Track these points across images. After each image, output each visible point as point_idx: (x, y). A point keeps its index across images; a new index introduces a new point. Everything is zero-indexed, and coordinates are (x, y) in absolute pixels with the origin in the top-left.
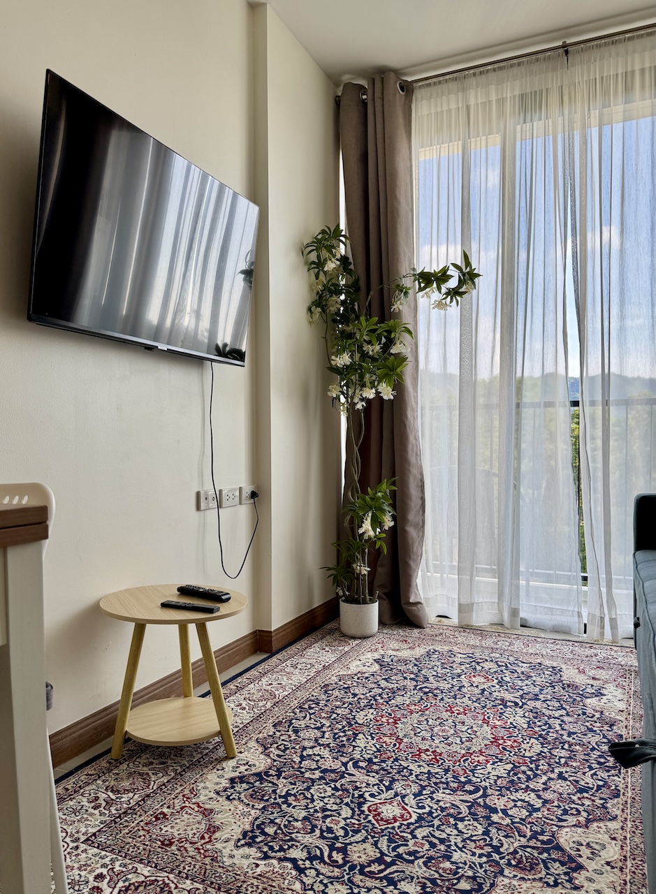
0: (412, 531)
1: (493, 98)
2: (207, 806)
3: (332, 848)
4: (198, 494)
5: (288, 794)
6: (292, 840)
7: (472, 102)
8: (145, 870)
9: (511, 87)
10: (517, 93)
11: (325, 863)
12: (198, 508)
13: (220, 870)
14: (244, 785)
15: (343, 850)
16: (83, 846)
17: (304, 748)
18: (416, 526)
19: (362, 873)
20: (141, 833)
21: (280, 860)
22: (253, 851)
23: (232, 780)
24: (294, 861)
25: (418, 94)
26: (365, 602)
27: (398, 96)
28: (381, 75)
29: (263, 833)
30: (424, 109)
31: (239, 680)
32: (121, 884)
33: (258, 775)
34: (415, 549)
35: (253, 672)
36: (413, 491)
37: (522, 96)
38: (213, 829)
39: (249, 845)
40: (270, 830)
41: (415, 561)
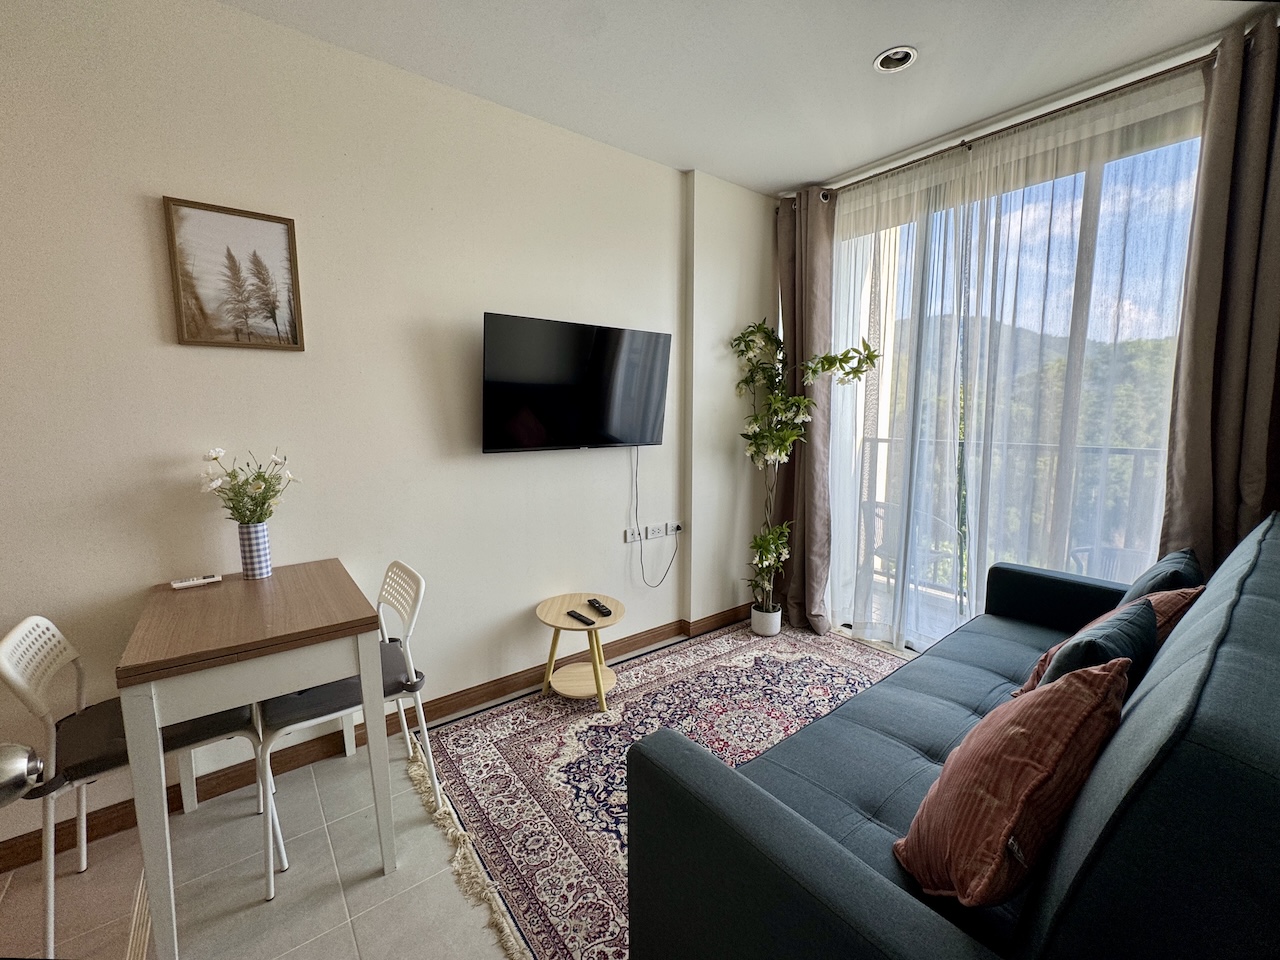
0: (816, 560)
1: (903, 194)
2: (565, 741)
3: (605, 789)
4: (625, 532)
5: (612, 746)
6: (589, 777)
7: (884, 200)
8: (508, 769)
9: (919, 184)
10: (924, 187)
11: (593, 797)
12: (625, 541)
13: (540, 782)
14: (594, 733)
15: (609, 793)
16: (492, 745)
17: (648, 717)
18: (821, 556)
19: (607, 811)
20: (522, 746)
21: (573, 787)
22: (564, 777)
23: (590, 728)
24: (579, 789)
25: (842, 198)
26: (768, 611)
27: (820, 205)
28: (806, 189)
29: (579, 767)
30: (844, 209)
31: (653, 654)
32: (492, 773)
33: (607, 728)
34: (819, 574)
35: (666, 651)
36: (819, 528)
37: (929, 189)
38: (556, 756)
39: (565, 772)
40: (583, 767)
41: (818, 583)
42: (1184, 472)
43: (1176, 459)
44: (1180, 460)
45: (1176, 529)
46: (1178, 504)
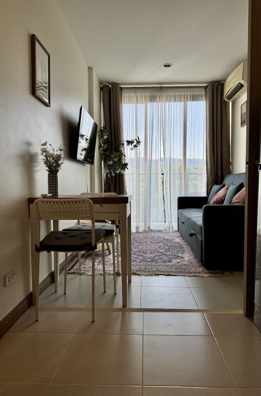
1: (143, 95)
7: (138, 95)
10: (149, 95)
25: (124, 90)
27: (119, 91)
28: (115, 85)
30: (125, 95)
37: (151, 96)
42: (210, 170)
43: (208, 168)
44: (209, 168)
45: (209, 183)
46: (209, 177)
